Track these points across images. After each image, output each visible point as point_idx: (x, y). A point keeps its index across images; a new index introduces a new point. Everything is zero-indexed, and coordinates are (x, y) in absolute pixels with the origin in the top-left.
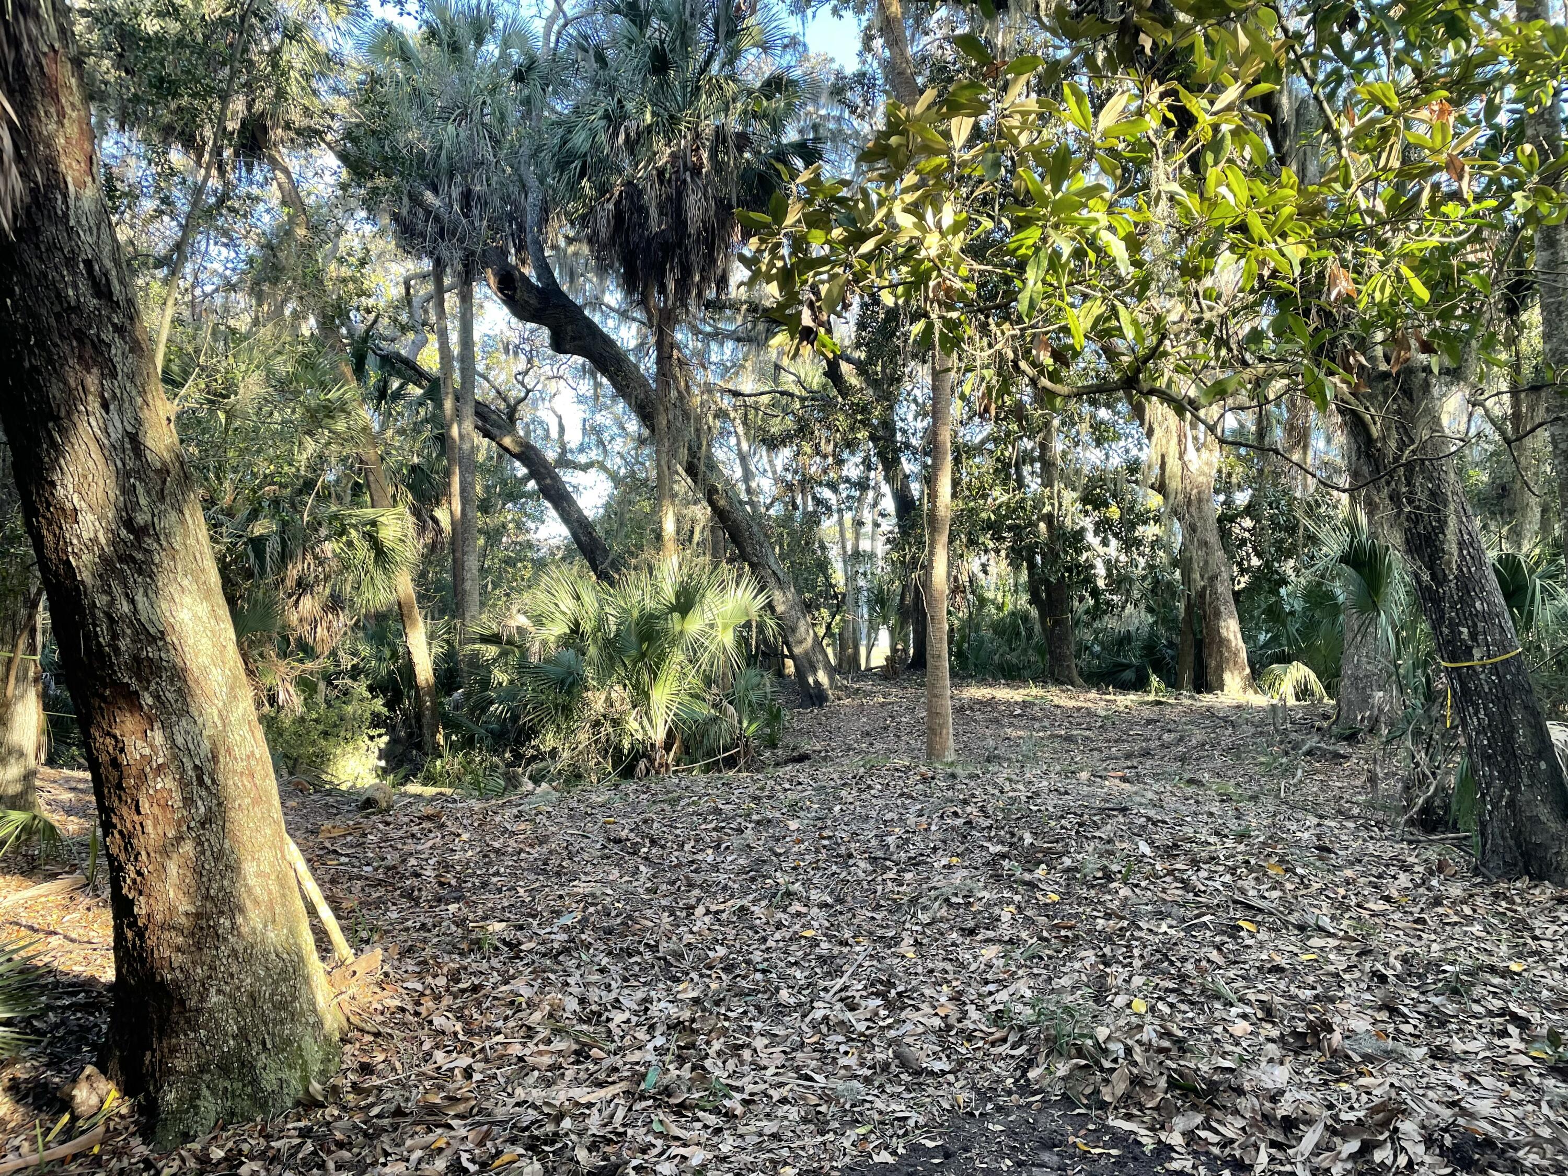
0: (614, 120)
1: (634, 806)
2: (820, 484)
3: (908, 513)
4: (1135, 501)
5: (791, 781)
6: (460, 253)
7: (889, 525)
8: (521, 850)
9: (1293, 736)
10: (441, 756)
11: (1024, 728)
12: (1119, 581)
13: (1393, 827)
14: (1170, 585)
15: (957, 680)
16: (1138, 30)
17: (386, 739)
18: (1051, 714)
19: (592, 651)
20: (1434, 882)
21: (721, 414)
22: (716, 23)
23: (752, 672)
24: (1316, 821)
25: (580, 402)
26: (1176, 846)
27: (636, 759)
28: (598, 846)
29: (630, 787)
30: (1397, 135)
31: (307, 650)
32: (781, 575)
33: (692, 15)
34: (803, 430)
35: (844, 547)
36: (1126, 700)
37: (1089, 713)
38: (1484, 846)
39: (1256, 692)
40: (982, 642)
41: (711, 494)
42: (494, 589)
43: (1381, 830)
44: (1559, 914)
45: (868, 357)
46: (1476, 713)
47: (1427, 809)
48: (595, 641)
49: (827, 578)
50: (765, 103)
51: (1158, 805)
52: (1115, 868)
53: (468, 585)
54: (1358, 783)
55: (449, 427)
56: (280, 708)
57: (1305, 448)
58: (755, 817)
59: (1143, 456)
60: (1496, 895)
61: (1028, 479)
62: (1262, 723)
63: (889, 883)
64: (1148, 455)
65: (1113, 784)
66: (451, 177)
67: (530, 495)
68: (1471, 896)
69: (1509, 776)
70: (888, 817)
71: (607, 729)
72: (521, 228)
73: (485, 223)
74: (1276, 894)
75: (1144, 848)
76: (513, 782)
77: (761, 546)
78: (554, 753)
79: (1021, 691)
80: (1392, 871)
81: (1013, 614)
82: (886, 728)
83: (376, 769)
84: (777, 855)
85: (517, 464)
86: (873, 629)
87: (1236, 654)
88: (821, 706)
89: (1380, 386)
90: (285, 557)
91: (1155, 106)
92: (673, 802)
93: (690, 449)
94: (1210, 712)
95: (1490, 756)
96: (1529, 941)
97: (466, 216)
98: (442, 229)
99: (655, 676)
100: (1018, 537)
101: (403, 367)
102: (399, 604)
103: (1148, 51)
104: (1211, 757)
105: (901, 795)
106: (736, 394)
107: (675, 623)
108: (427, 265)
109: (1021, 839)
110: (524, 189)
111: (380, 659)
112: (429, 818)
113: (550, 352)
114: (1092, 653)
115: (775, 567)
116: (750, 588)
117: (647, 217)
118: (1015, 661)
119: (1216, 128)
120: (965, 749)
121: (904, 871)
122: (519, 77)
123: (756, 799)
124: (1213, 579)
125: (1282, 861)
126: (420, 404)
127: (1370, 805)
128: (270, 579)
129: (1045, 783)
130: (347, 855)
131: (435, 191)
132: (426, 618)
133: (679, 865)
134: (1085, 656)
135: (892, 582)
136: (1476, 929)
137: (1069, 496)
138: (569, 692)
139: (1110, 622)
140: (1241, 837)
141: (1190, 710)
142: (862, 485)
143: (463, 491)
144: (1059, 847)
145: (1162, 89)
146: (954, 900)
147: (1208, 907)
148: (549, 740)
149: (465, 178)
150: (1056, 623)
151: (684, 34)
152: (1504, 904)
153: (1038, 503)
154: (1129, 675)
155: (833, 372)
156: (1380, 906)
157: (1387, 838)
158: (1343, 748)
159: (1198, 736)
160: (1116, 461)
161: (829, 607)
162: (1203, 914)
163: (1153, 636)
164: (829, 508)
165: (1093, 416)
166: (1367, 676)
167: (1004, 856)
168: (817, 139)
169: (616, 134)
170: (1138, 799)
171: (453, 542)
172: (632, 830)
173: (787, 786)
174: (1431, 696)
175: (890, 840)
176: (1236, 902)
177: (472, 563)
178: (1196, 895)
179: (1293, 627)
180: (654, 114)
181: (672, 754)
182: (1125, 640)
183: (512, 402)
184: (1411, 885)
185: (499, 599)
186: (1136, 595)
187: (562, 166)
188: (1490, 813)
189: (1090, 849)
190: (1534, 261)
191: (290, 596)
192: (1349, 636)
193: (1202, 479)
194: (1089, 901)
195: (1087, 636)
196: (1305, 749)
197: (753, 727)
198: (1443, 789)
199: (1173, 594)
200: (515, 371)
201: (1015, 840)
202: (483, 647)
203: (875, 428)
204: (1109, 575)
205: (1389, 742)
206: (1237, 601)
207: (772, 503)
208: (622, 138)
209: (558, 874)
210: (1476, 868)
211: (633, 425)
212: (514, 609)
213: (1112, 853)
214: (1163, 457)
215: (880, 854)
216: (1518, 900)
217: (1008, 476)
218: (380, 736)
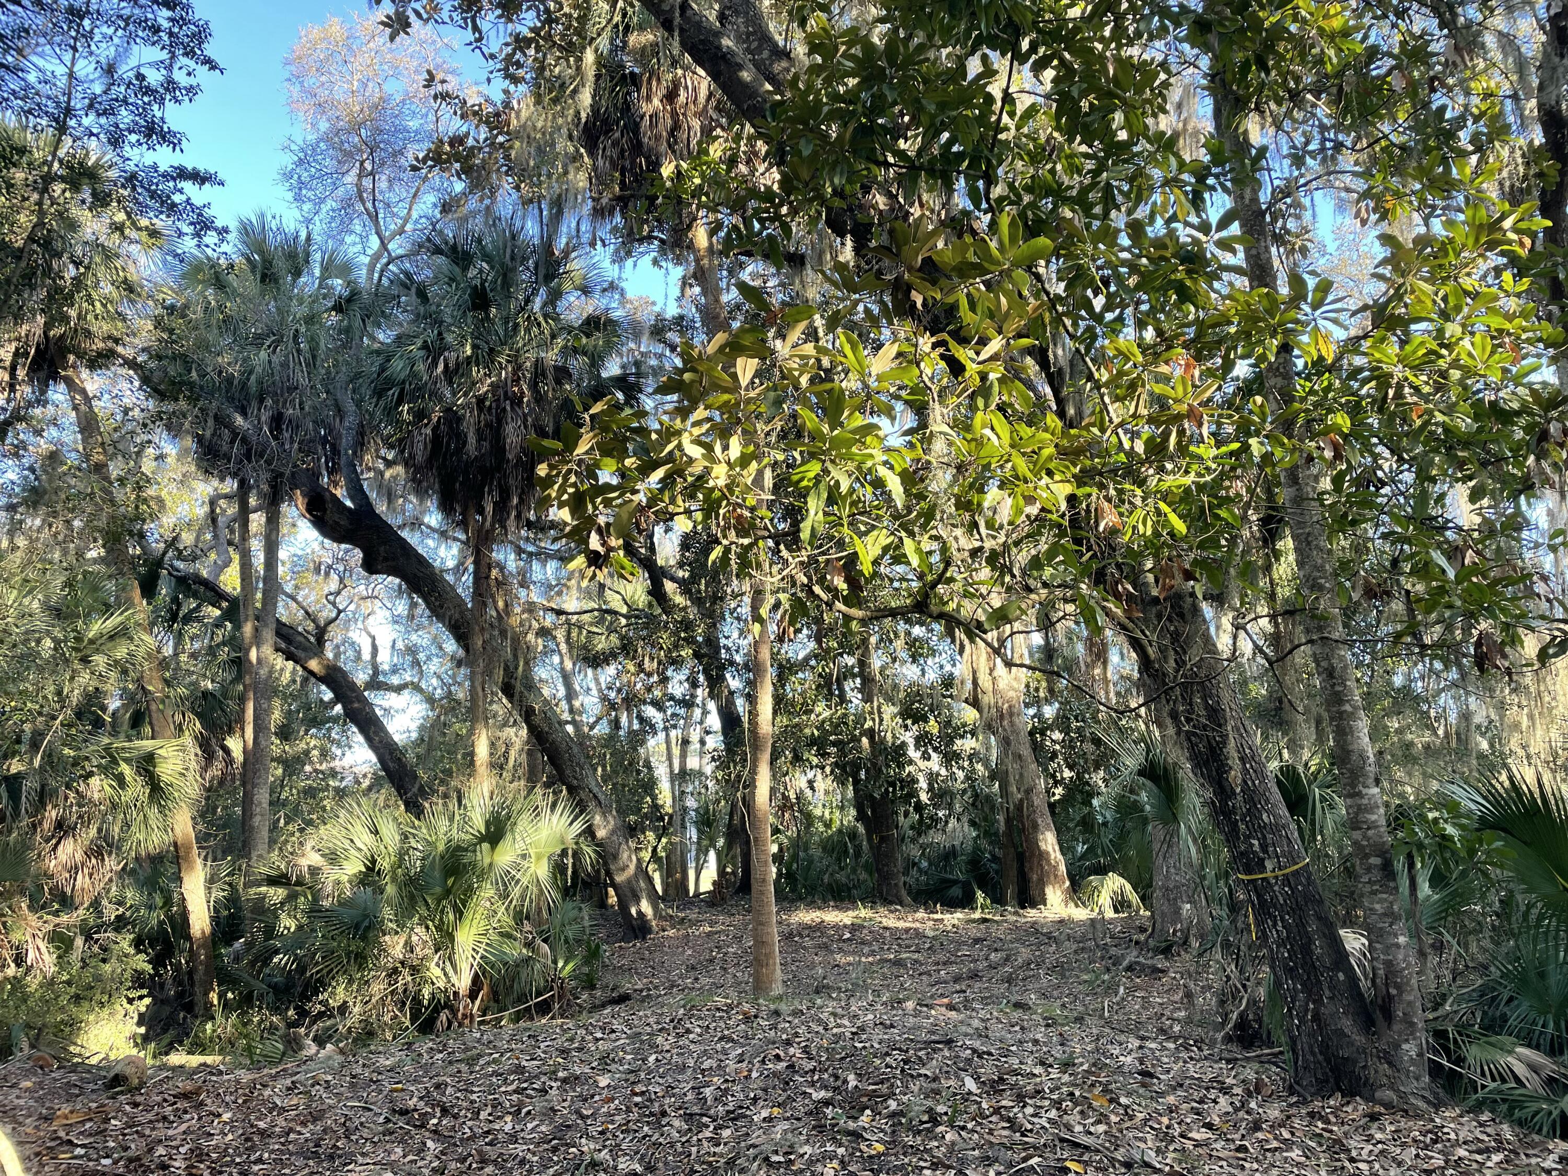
0: (433, 351)
1: (426, 1068)
2: (645, 702)
3: (733, 730)
4: (951, 715)
5: (603, 1029)
6: (268, 475)
7: (715, 742)
8: (291, 1130)
9: (1113, 951)
10: (213, 1018)
11: (854, 953)
12: (941, 795)
13: (1212, 1045)
14: (988, 798)
15: (786, 904)
16: (909, 288)
17: (147, 1001)
18: (881, 936)
19: (391, 890)
20: (1253, 1105)
21: (544, 632)
22: (536, 268)
23: (569, 905)
24: (1137, 1043)
25: (396, 622)
26: (1001, 1080)
27: (437, 1010)
28: (381, 1120)
29: (425, 1045)
30: (1143, 386)
31: (66, 902)
32: (602, 797)
33: (513, 258)
34: (627, 648)
35: (671, 765)
36: (954, 918)
37: (918, 934)
38: (1296, 1063)
39: (1077, 906)
40: (811, 861)
41: (528, 715)
42: (286, 823)
43: (1200, 1049)
44: (1372, 1131)
45: (691, 576)
46: (1275, 925)
47: (1242, 1024)
48: (394, 879)
49: (654, 798)
50: (584, 340)
51: (981, 1034)
52: (941, 1109)
53: (257, 820)
54: (1177, 997)
55: (248, 651)
56: (29, 969)
57: (1105, 663)
58: (561, 1074)
59: (956, 672)
60: (1312, 1115)
61: (849, 694)
62: (1083, 939)
63: (705, 1143)
64: (961, 670)
65: (939, 1013)
66: (261, 401)
67: (335, 720)
68: (1289, 1117)
69: (1312, 989)
70: (706, 1065)
71: (406, 977)
72: (335, 450)
73: (296, 446)
74: (1101, 1128)
75: (971, 1084)
76: (293, 1045)
77: (582, 768)
78: (343, 1009)
79: (850, 913)
80: (1213, 1094)
81: (840, 831)
82: (711, 961)
83: (134, 1037)
84: (583, 1117)
85: (323, 687)
86: (702, 851)
87: (1056, 868)
88: (644, 938)
89: (1154, 610)
90: (43, 797)
91: (928, 354)
92: (471, 1062)
93: (506, 669)
94: (1034, 928)
95: (1291, 969)
96: (1347, 1164)
97: (276, 438)
98: (249, 451)
99: (460, 914)
100: (842, 753)
101: (202, 589)
102: (175, 844)
103: (919, 305)
104: (1037, 977)
105: (721, 1039)
106: (559, 612)
107: (484, 854)
108: (230, 485)
109: (845, 1081)
110: (340, 412)
111: (150, 908)
112: (185, 1096)
113: (364, 573)
114: (920, 870)
115: (596, 790)
116: (566, 813)
117: (465, 443)
118: (844, 880)
119: (984, 377)
120: (793, 981)
121: (721, 1127)
122: (338, 308)
123: (564, 1052)
124: (1029, 791)
125: (1106, 1091)
126: (217, 626)
127: (1188, 1021)
128: (25, 822)
129: (871, 1017)
130: (83, 1146)
131: (244, 414)
132: (205, 859)
133: (473, 1138)
134: (914, 872)
135: (718, 801)
136: (1295, 1154)
137: (889, 710)
138: (364, 938)
139: (935, 837)
140: (1067, 1065)
141: (1016, 928)
142: (688, 703)
143: (256, 718)
144: (884, 1088)
145: (933, 339)
146: (775, 1158)
147: (1035, 1148)
148: (339, 993)
149: (276, 402)
150: (883, 839)
151: (506, 277)
152: (1320, 1124)
153: (860, 719)
154: (956, 891)
155: (657, 592)
156: (1200, 1135)
157: (1206, 1058)
158: (1160, 962)
159: (1025, 953)
160: (932, 676)
161: (655, 829)
162: (1031, 1157)
163: (977, 849)
164: (652, 726)
165: (908, 633)
166: (1177, 887)
167: (827, 1103)
168: (638, 375)
169: (435, 364)
170: (964, 1029)
171: (243, 775)
172: (421, 1098)
173: (599, 1035)
174: (1234, 907)
175: (708, 1092)
176: (1062, 1140)
177: (262, 797)
178: (1023, 1135)
179: (1107, 838)
180: (475, 347)
181: (478, 1002)
182: (949, 855)
183: (322, 623)
184: (1231, 1109)
185: (293, 834)
186: (958, 807)
187: (379, 393)
188: (1298, 1027)
189: (916, 1089)
190: (1283, 495)
191: (47, 841)
192: (1156, 846)
193: (1012, 694)
194: (914, 1150)
195: (915, 852)
196: (1125, 963)
197: (569, 967)
198: (1255, 1002)
199: (993, 807)
200: (326, 592)
201: (839, 1083)
202: (271, 891)
203: (699, 646)
204: (931, 789)
205: (1200, 955)
206: (1053, 813)
207: (596, 722)
208: (441, 367)
209: (331, 1158)
210: (1291, 1086)
211: (451, 646)
212: (309, 845)
213: (937, 1092)
214: (974, 673)
215: (696, 1109)
216: (1333, 1120)
217: (831, 693)
218: (141, 998)
